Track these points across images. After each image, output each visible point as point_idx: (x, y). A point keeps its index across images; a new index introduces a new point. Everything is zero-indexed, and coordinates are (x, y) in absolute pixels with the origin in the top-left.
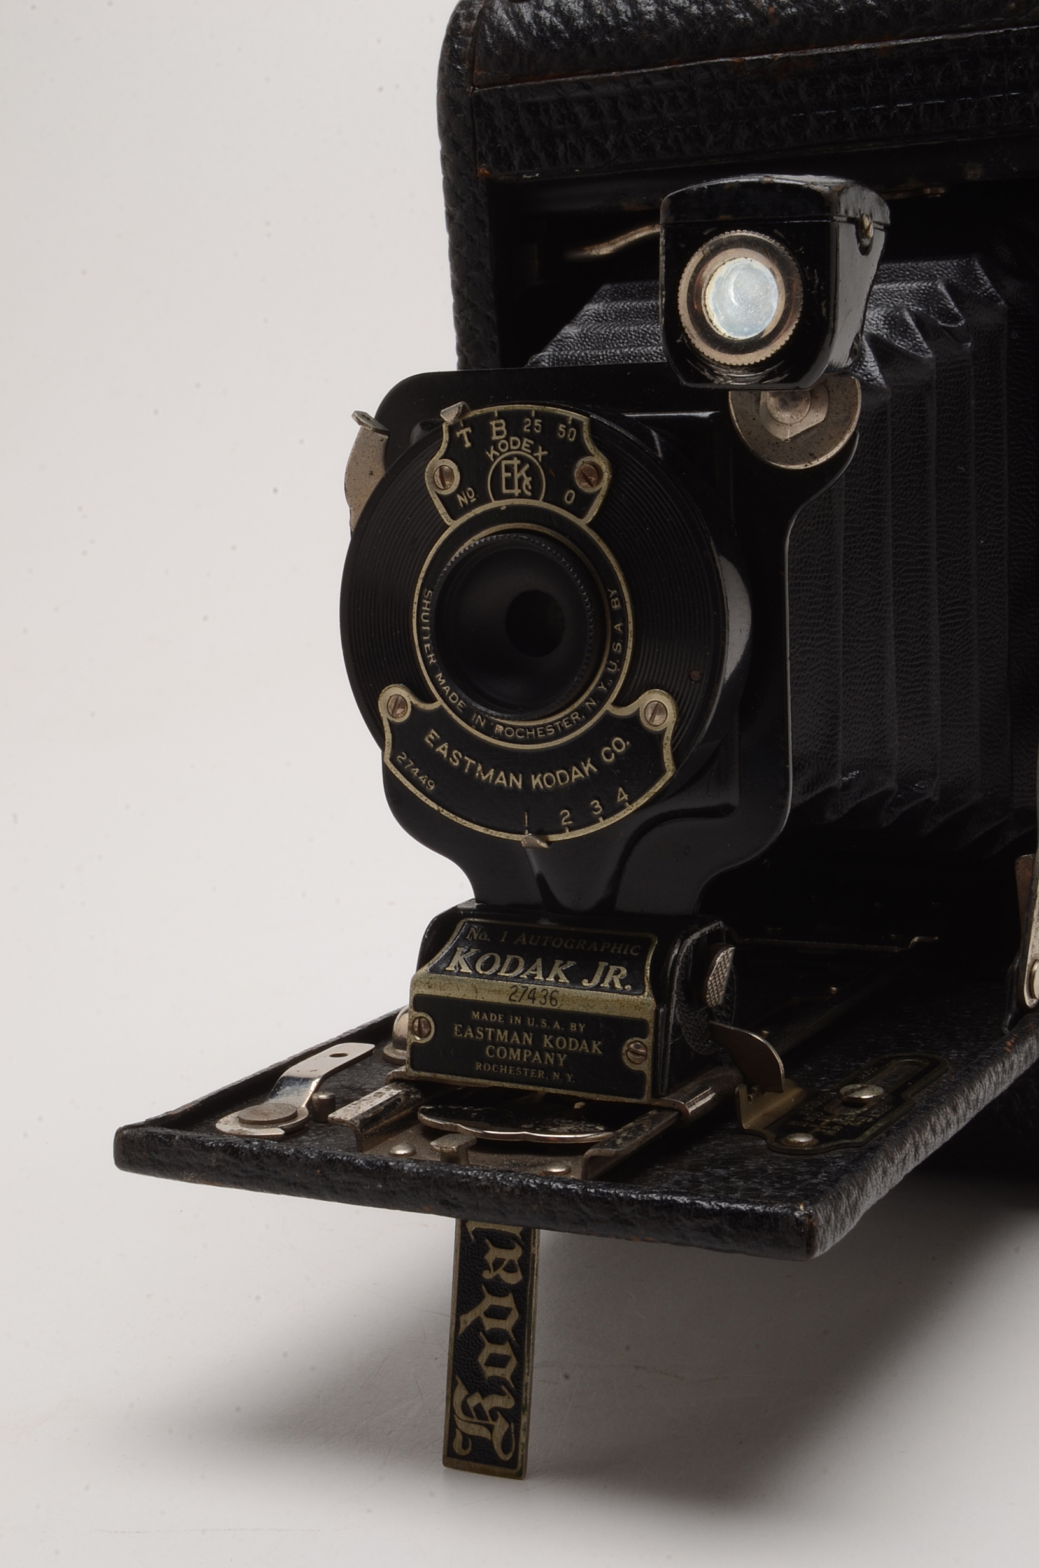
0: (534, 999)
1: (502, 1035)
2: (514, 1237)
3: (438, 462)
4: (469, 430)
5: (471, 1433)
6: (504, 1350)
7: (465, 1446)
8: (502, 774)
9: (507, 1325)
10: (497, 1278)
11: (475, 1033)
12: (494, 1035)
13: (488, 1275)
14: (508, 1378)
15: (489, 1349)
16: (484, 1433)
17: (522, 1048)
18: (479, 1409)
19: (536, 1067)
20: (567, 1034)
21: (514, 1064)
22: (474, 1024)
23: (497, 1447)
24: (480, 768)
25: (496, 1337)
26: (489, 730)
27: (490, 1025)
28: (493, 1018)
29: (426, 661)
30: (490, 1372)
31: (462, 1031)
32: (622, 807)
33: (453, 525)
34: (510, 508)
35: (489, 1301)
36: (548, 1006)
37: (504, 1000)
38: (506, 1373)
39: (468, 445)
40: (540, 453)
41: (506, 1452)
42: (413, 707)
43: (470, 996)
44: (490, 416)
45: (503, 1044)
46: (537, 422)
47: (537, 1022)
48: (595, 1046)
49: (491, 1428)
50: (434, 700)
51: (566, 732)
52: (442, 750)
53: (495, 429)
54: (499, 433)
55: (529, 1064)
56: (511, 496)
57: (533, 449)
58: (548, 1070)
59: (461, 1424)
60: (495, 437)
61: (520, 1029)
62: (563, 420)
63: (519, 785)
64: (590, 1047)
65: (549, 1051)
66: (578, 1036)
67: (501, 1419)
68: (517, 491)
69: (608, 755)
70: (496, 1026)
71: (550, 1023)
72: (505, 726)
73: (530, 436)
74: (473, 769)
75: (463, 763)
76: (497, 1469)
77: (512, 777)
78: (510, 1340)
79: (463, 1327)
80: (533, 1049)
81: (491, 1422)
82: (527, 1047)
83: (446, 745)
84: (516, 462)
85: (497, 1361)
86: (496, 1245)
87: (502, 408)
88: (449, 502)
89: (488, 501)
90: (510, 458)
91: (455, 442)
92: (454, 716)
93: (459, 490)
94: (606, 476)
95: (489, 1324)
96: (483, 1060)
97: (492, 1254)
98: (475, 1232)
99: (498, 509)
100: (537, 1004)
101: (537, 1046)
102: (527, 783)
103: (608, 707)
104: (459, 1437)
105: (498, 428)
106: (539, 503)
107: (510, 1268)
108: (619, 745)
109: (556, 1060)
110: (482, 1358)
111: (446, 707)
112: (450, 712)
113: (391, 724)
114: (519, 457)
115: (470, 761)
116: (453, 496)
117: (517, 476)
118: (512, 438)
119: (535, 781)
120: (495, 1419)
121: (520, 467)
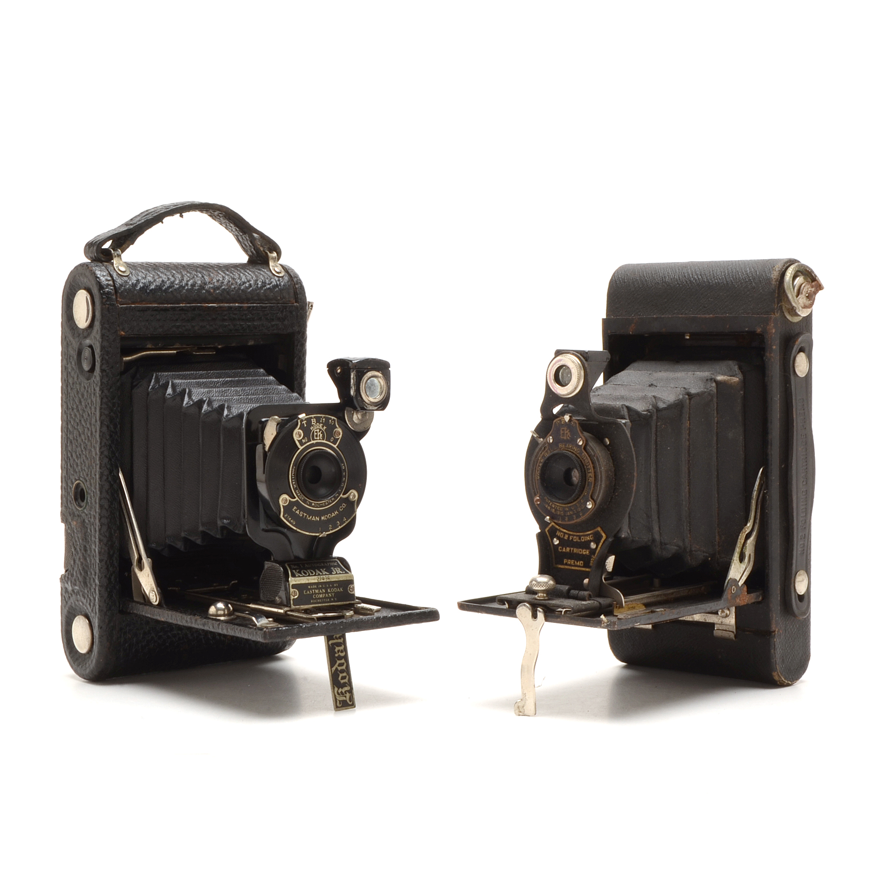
0: (324, 579)
1: (317, 591)
2: (341, 643)
3: (297, 431)
4: (305, 421)
5: (341, 700)
6: (345, 674)
7: (340, 704)
8: (314, 517)
9: (344, 667)
10: (339, 655)
11: (310, 592)
12: (315, 591)
13: (336, 655)
14: (347, 681)
15: (341, 675)
16: (344, 698)
17: (323, 593)
18: (341, 692)
19: (327, 598)
20: (333, 587)
21: (321, 598)
22: (309, 590)
23: (348, 701)
24: (308, 516)
25: (342, 671)
26: (310, 505)
27: (313, 589)
28: (314, 587)
29: (293, 487)
30: (342, 681)
31: (306, 592)
32: (344, 522)
33: (301, 448)
34: (316, 443)
35: (338, 662)
36: (328, 581)
37: (316, 581)
38: (346, 680)
39: (305, 426)
40: (325, 428)
41: (350, 702)
42: (290, 501)
43: (307, 582)
44: (311, 418)
45: (317, 593)
46: (324, 419)
47: (326, 585)
48: (341, 589)
49: (346, 697)
50: (295, 498)
51: (331, 503)
52: (297, 512)
53: (313, 421)
54: (314, 422)
55: (325, 598)
56: (317, 440)
57: (323, 427)
58: (330, 598)
59: (338, 698)
60: (313, 424)
61: (321, 588)
62: (331, 419)
63: (318, 519)
64: (340, 590)
65: (329, 593)
66: (336, 587)
67: (347, 693)
68: (318, 438)
69: (341, 509)
70: (315, 589)
71: (329, 585)
72: (314, 503)
73: (322, 423)
74: (306, 516)
75: (303, 515)
76: (349, 707)
77: (316, 518)
78: (345, 671)
79: (333, 671)
80: (325, 593)
81: (345, 695)
82: (324, 593)
83: (298, 511)
84: (318, 430)
85: (343, 678)
86: (338, 646)
87: (315, 415)
88: (300, 441)
89: (311, 441)
90: (317, 429)
91: (302, 425)
92: (301, 502)
93: (303, 438)
94: (341, 434)
95: (339, 668)
96: (313, 599)
97: (337, 649)
98: (331, 644)
99: (313, 443)
100: (325, 581)
101: (326, 592)
102: (320, 519)
103: (341, 495)
104: (338, 702)
105: (314, 421)
106: (324, 441)
107: (342, 652)
108: (344, 505)
109: (332, 595)
110: (340, 678)
111: (299, 500)
112: (300, 501)
113: (283, 506)
114: (319, 429)
115: (305, 514)
116: (301, 440)
117: (318, 434)
118: (318, 424)
119: (322, 518)
120: (346, 694)
121: (319, 432)
